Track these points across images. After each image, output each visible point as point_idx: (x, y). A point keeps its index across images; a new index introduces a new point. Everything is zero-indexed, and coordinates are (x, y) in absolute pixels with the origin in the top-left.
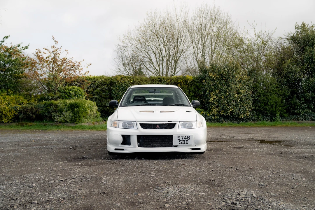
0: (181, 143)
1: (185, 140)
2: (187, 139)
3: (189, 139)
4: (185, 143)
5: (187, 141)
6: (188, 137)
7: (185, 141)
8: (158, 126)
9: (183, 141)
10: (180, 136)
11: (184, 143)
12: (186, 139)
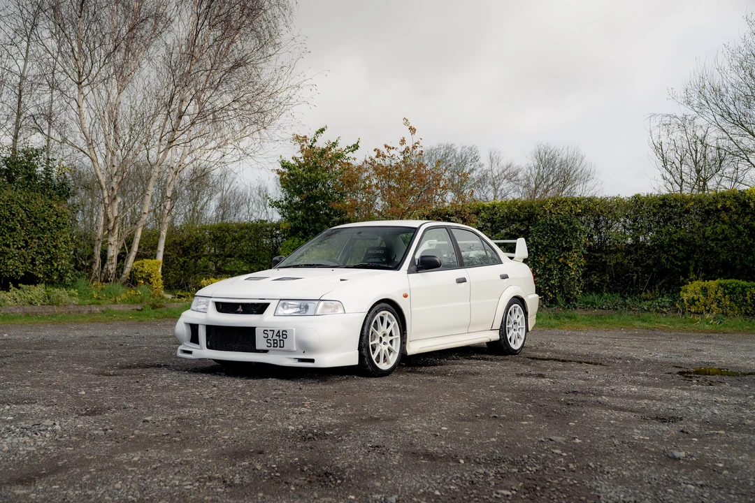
0: (269, 345)
1: (277, 338)
2: (281, 338)
3: (285, 336)
4: (279, 345)
5: (282, 342)
6: (284, 333)
7: (279, 342)
8: (240, 309)
9: (274, 340)
10: (268, 329)
11: (275, 345)
12: (279, 336)
